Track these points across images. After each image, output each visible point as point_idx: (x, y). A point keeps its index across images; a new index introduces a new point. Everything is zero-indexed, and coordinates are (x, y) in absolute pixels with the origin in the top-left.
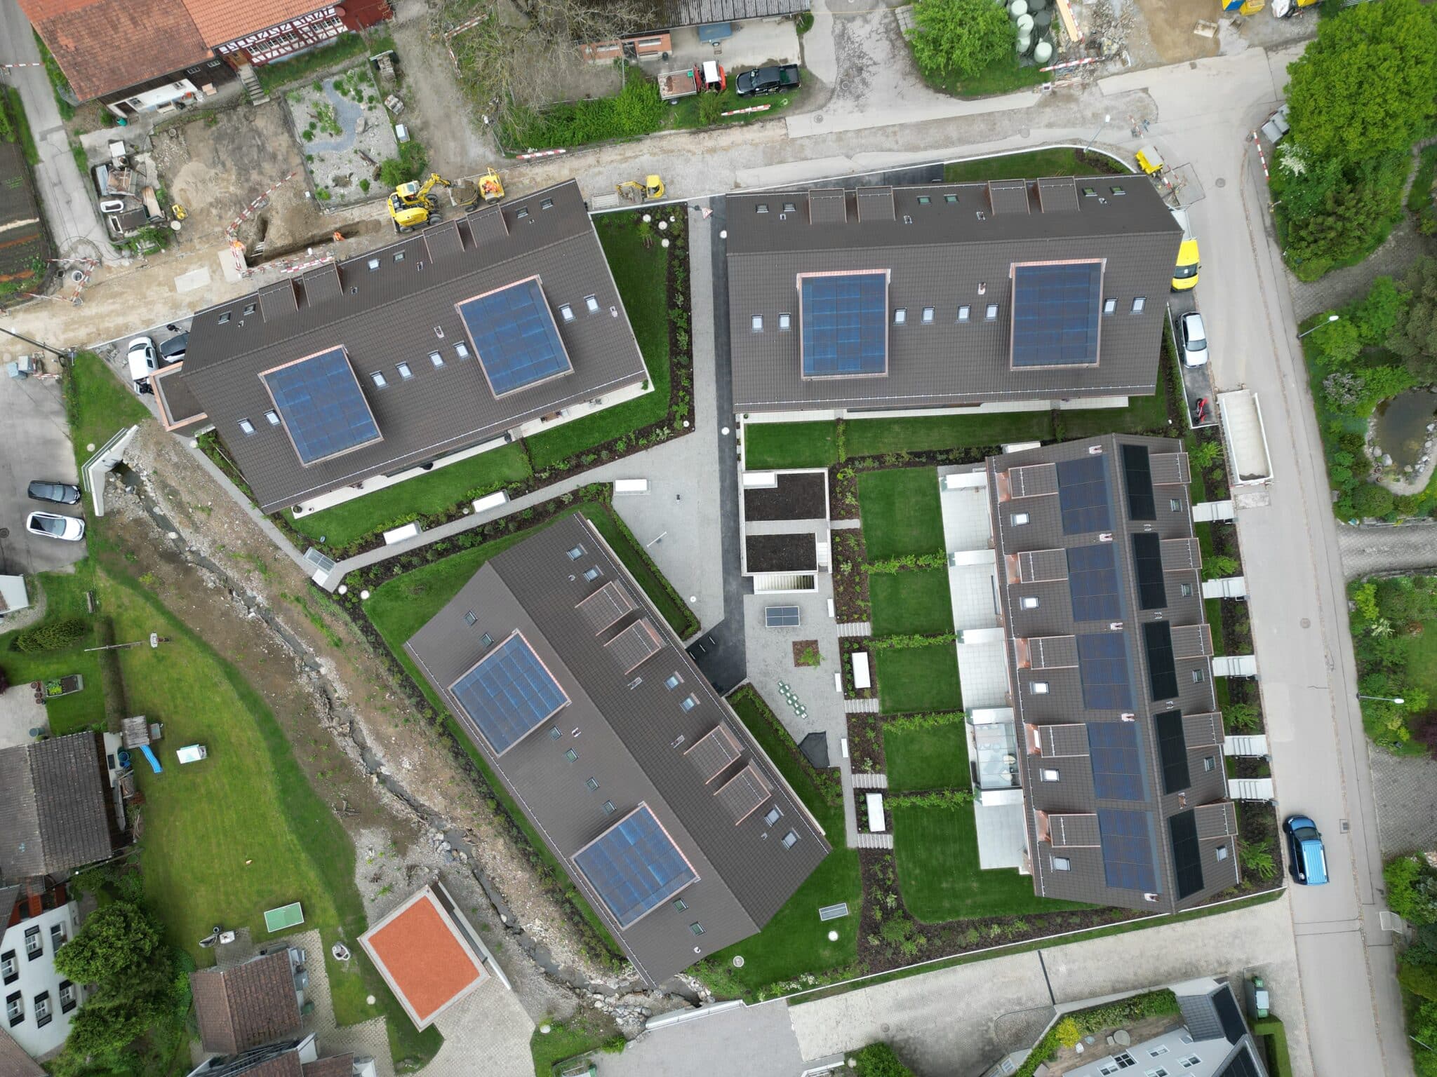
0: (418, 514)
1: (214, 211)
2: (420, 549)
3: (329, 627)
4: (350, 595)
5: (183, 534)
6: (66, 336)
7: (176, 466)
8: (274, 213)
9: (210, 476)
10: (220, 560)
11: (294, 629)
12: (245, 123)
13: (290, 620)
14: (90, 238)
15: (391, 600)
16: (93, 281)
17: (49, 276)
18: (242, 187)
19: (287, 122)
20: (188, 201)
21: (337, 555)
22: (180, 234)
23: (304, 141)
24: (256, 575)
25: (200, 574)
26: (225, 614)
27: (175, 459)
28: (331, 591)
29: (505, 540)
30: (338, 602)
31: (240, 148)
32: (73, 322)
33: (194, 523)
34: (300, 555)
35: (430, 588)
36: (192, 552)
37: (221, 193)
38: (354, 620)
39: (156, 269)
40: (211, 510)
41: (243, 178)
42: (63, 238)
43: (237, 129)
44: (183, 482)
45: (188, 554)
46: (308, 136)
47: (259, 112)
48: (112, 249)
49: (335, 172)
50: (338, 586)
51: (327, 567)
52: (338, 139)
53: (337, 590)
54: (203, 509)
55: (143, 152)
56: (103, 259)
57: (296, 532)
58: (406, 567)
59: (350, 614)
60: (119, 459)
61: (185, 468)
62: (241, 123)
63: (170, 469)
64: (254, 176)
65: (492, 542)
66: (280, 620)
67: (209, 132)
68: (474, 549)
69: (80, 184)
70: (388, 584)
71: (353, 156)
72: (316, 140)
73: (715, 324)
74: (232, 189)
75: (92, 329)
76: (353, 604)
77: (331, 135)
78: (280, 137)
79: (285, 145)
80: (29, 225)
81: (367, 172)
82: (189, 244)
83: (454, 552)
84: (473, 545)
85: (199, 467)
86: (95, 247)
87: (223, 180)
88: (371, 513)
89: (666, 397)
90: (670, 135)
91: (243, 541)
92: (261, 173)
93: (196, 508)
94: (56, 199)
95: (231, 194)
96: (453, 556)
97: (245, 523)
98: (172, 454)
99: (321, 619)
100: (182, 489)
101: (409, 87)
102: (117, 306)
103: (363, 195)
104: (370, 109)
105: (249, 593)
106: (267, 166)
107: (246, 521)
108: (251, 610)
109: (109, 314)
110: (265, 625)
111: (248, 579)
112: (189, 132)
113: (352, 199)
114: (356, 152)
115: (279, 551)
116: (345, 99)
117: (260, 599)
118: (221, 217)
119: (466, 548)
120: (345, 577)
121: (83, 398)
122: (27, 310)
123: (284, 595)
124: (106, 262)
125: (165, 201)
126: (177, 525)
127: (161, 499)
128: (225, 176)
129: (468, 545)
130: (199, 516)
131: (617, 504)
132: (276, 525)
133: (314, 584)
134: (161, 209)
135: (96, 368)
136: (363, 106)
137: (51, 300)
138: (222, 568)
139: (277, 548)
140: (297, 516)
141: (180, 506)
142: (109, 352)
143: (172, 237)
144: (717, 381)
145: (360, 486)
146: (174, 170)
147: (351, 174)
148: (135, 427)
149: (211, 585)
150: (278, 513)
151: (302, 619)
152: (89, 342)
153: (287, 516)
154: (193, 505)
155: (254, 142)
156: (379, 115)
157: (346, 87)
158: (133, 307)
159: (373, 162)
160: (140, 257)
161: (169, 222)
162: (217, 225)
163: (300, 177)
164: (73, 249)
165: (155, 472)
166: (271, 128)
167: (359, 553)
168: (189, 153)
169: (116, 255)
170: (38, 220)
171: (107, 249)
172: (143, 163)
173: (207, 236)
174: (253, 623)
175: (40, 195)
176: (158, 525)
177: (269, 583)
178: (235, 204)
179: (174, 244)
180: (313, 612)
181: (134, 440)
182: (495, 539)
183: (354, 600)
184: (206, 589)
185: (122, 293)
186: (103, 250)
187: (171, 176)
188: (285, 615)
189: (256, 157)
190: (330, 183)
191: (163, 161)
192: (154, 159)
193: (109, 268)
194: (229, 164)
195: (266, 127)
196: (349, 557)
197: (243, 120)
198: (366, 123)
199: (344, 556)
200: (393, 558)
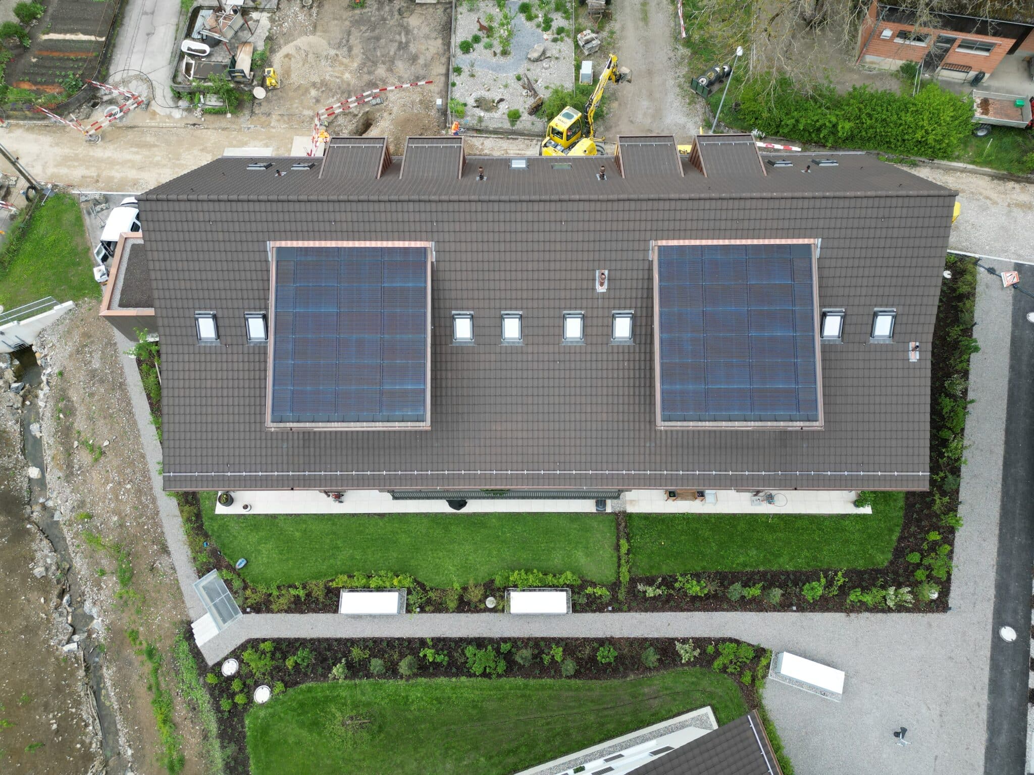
0: (415, 580)
1: (313, 93)
2: (391, 643)
3: (176, 726)
4: (236, 686)
5: (48, 476)
6: (56, 170)
7: (93, 374)
8: (385, 114)
9: (129, 403)
10: (76, 535)
11: (122, 701)
12: (397, 16)
13: (122, 682)
14: (151, 77)
15: (302, 725)
16: (127, 121)
17: (78, 100)
18: (360, 78)
19: (448, 28)
20: (287, 73)
21: (249, 602)
22: (260, 104)
23: (459, 52)
24: (111, 582)
25: (34, 546)
26: (31, 630)
27: (96, 364)
28: (211, 662)
29: (543, 688)
30: (211, 689)
31: (378, 39)
32: (76, 158)
33: (70, 466)
34: (194, 576)
35: (381, 729)
36: (44, 507)
37: (331, 76)
38: (222, 736)
39: (209, 132)
40: (103, 453)
41: (365, 70)
42: (121, 68)
43: (384, 19)
44: (88, 399)
45: (37, 508)
46: (466, 47)
47: (419, 10)
48: (169, 94)
49: (483, 93)
50: (226, 659)
51: (224, 616)
52: (502, 60)
53: (219, 664)
54: (92, 449)
55: (263, 10)
56: (153, 102)
57: (206, 536)
58: (356, 670)
59: (220, 721)
60: (29, 341)
61: (102, 381)
62: (392, 15)
63: (82, 375)
64: (381, 71)
65: (520, 681)
66: (108, 673)
67: (350, 14)
68: (486, 682)
69: (174, 20)
70: (310, 690)
71: (513, 82)
72: (473, 56)
73: (1007, 443)
74: (347, 76)
75: (92, 172)
76: (235, 705)
77: (495, 54)
78: (432, 42)
79: (433, 50)
80: (90, 42)
81: (523, 103)
82: (264, 118)
83: (448, 674)
84: (484, 675)
85: (122, 386)
86: (151, 87)
87: (342, 64)
88: (337, 548)
89: (891, 531)
90: (963, 171)
91: (121, 518)
92: (390, 70)
93: (84, 443)
94: (138, 27)
95: (343, 81)
96: (442, 680)
97: (139, 492)
98: (97, 356)
99: (170, 704)
100: (81, 410)
101: (612, 33)
102: (138, 158)
103: (507, 125)
104: (555, 40)
105: (88, 606)
106: (400, 66)
107: (142, 491)
108: (76, 638)
109: (123, 163)
110: (81, 673)
111: (97, 584)
112: (326, 6)
113: (492, 126)
114: (519, 79)
115: (165, 556)
116: (528, 24)
117: (97, 624)
118: (318, 101)
119: (470, 675)
120: (243, 647)
121: (28, 247)
122: (30, 129)
123: (135, 635)
124: (154, 106)
125: (260, 63)
126: (48, 459)
127: (48, 414)
128: (345, 61)
129: (477, 669)
130: (83, 457)
131: (770, 696)
132: (182, 512)
133: (189, 636)
134: (251, 70)
135: (68, 217)
136: (547, 36)
137: (64, 127)
138: (71, 549)
139: (165, 550)
140: (220, 509)
141: (65, 433)
142: (97, 202)
143: (247, 105)
144: (1002, 538)
145: (339, 497)
146: (289, 37)
147: (501, 100)
148: (69, 304)
149: (39, 571)
150: (194, 494)
151: (141, 689)
152: (79, 186)
153: (205, 504)
154: (82, 439)
155: (397, 37)
156: (566, 47)
157: (534, 11)
158: (157, 165)
159: (535, 94)
160: (198, 113)
161: (254, 87)
162: (309, 108)
163: (436, 88)
164: (125, 82)
165: (61, 374)
166: (425, 30)
167: (288, 611)
168: (315, 27)
169: (171, 103)
170: (104, 39)
171: (163, 93)
172: (258, 21)
173: (291, 115)
174: (65, 665)
175: (123, 17)
176: (23, 451)
177: (123, 603)
178: (343, 93)
179: (247, 112)
180: (163, 685)
181: (59, 322)
182: (527, 676)
183: (240, 699)
184: (29, 574)
185: (155, 146)
186: (159, 93)
187: (282, 41)
188: (120, 669)
189: (392, 53)
190: (471, 102)
191: (281, 25)
192: (272, 20)
193: (154, 113)
194: (357, 50)
195: (419, 28)
196: (269, 611)
197: (396, 13)
198: (544, 52)
199: (262, 607)
200: (338, 640)
